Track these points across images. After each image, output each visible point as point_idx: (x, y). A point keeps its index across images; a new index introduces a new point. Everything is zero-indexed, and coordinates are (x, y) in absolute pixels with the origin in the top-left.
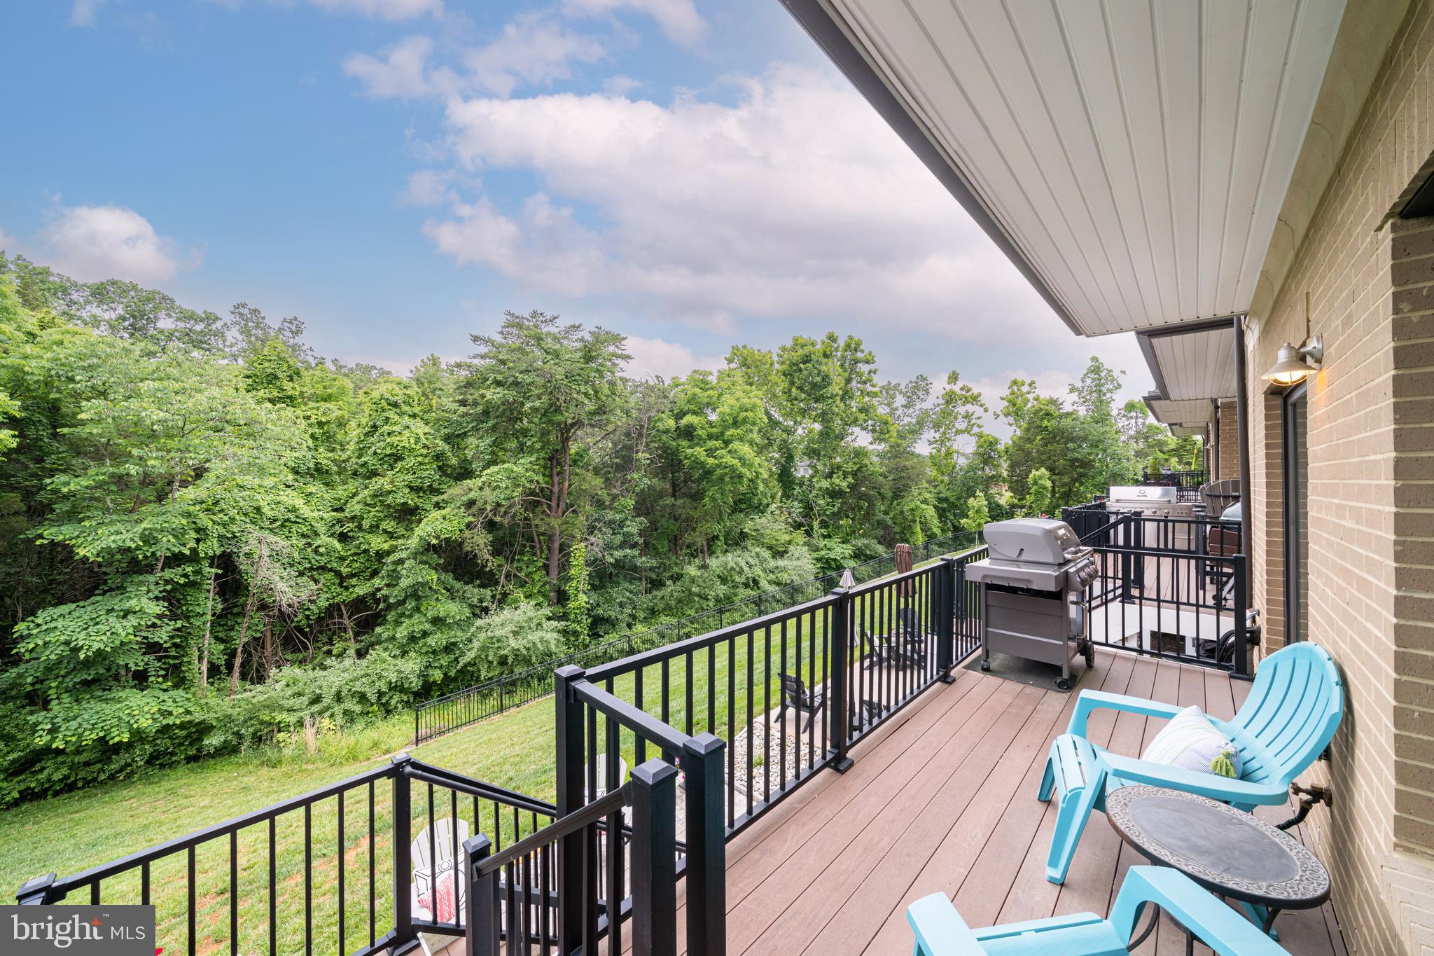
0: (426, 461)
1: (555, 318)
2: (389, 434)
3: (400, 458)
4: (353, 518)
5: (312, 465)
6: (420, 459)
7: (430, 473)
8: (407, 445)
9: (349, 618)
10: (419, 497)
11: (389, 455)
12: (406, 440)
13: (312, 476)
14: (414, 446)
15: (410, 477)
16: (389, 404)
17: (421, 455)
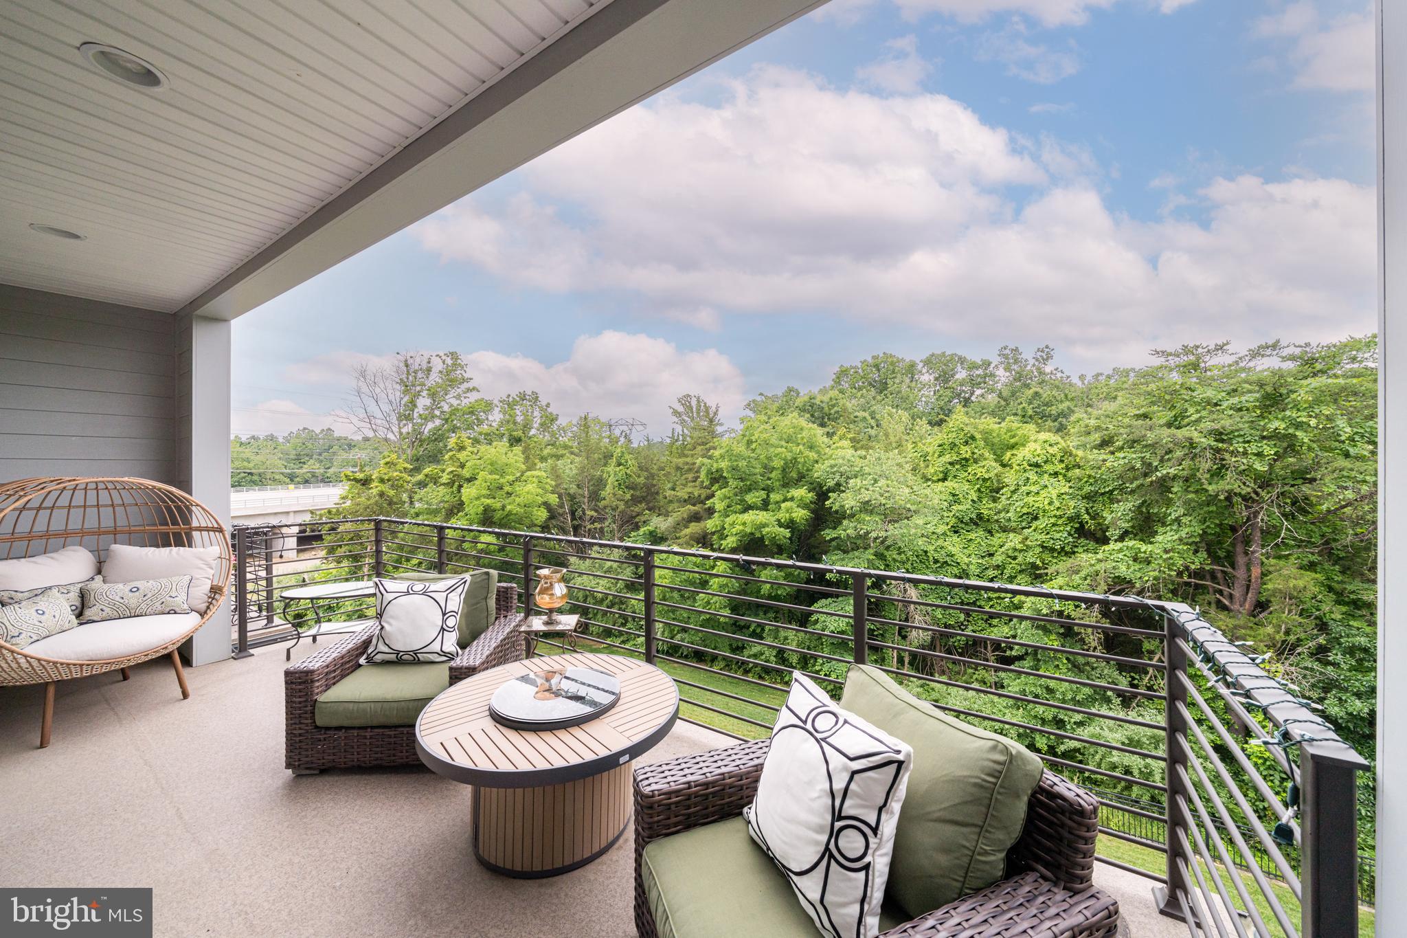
0: (1060, 522)
1: (1224, 345)
2: (1028, 494)
3: (1036, 518)
4: (998, 567)
5: (974, 516)
6: (1053, 520)
7: (1062, 536)
8: (1041, 506)
9: (993, 651)
10: (1053, 557)
11: (1027, 514)
12: (1041, 501)
13: (976, 524)
14: (1047, 508)
15: (1043, 537)
16: (1030, 465)
17: (1055, 516)
